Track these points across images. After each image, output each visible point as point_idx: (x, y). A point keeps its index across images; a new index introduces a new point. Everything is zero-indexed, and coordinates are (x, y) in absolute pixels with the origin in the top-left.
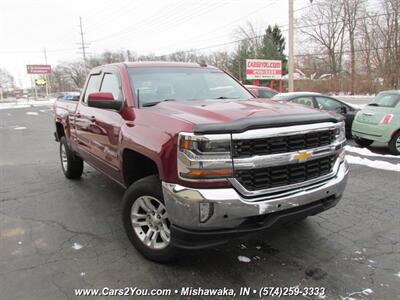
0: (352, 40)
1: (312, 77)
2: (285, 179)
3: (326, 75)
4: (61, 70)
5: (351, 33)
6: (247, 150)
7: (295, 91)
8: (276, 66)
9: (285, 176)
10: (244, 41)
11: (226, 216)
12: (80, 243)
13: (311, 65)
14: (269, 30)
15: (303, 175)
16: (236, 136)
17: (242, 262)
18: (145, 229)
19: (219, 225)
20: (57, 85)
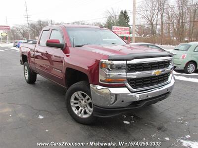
0: (162, 18)
1: (142, 36)
2: (149, 83)
3: (149, 35)
4: (15, 29)
5: (162, 15)
6: (133, 69)
7: (135, 42)
8: (127, 30)
9: (149, 82)
10: (110, 17)
11: (123, 101)
12: (42, 115)
13: (142, 30)
14: (122, 12)
15: (156, 82)
16: (129, 62)
17: (126, 124)
18: (78, 108)
19: (119, 106)
20: (13, 36)
